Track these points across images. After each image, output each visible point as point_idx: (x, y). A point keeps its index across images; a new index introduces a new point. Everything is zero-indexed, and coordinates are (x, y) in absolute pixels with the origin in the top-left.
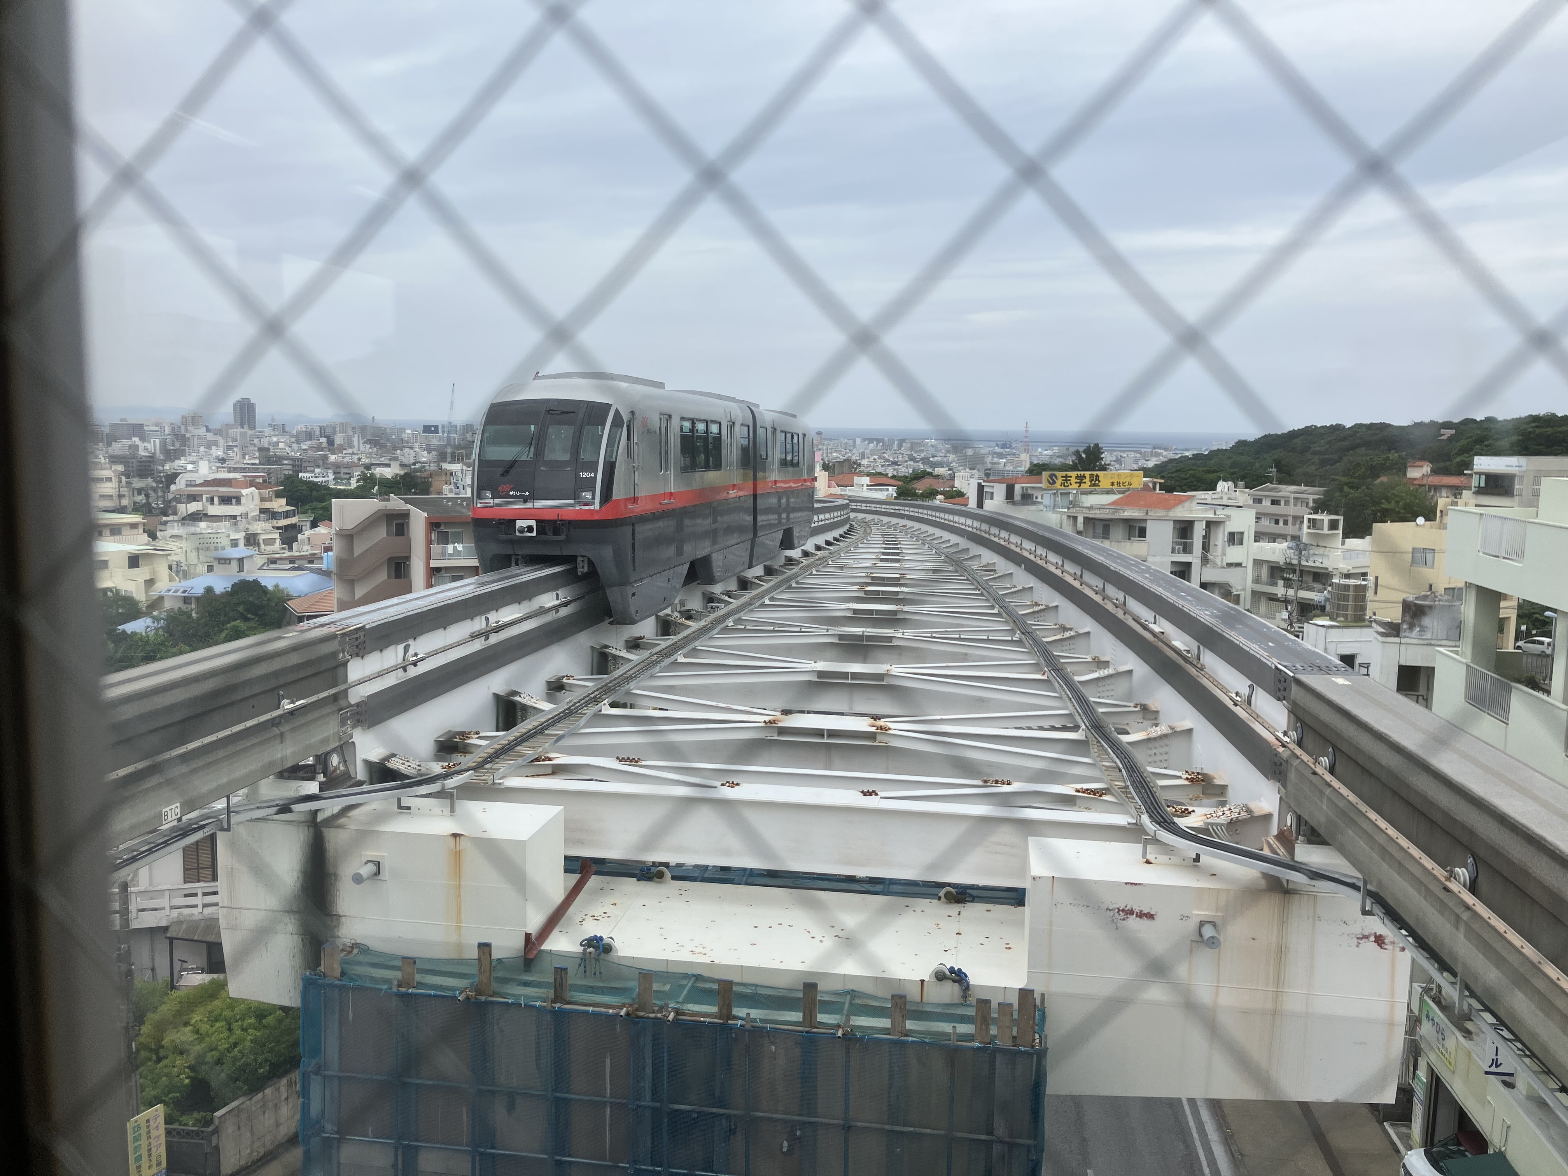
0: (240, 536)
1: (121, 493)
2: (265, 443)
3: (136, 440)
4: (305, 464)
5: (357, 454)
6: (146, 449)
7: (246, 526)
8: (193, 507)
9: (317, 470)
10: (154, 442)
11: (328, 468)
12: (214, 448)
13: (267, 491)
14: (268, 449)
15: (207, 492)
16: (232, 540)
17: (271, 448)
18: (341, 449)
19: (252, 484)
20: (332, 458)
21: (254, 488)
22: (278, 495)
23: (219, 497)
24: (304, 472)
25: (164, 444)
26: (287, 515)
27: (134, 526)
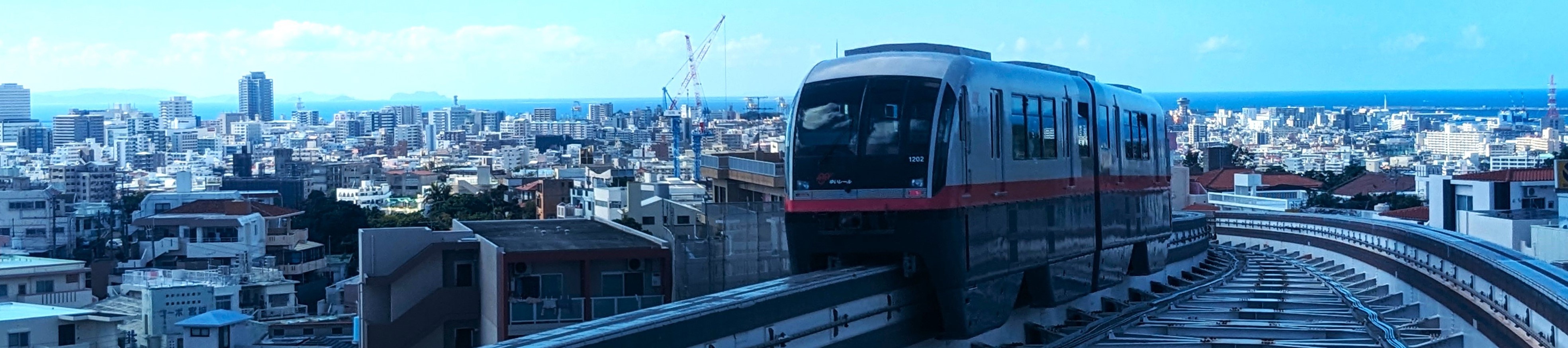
0: (234, 291)
1: (58, 226)
2: (284, 142)
3: (91, 141)
4: (346, 174)
5: (429, 157)
6: (105, 155)
7: (244, 275)
8: (165, 245)
9: (364, 184)
10: (118, 144)
11: (383, 180)
12: (207, 150)
13: (279, 217)
14: (291, 151)
15: (184, 221)
16: (218, 298)
17: (295, 149)
18: (404, 148)
19: (256, 206)
20: (388, 163)
21: (257, 214)
22: (296, 224)
23: (204, 228)
24: (345, 187)
25: (132, 146)
26: (308, 256)
27: (71, 277)
